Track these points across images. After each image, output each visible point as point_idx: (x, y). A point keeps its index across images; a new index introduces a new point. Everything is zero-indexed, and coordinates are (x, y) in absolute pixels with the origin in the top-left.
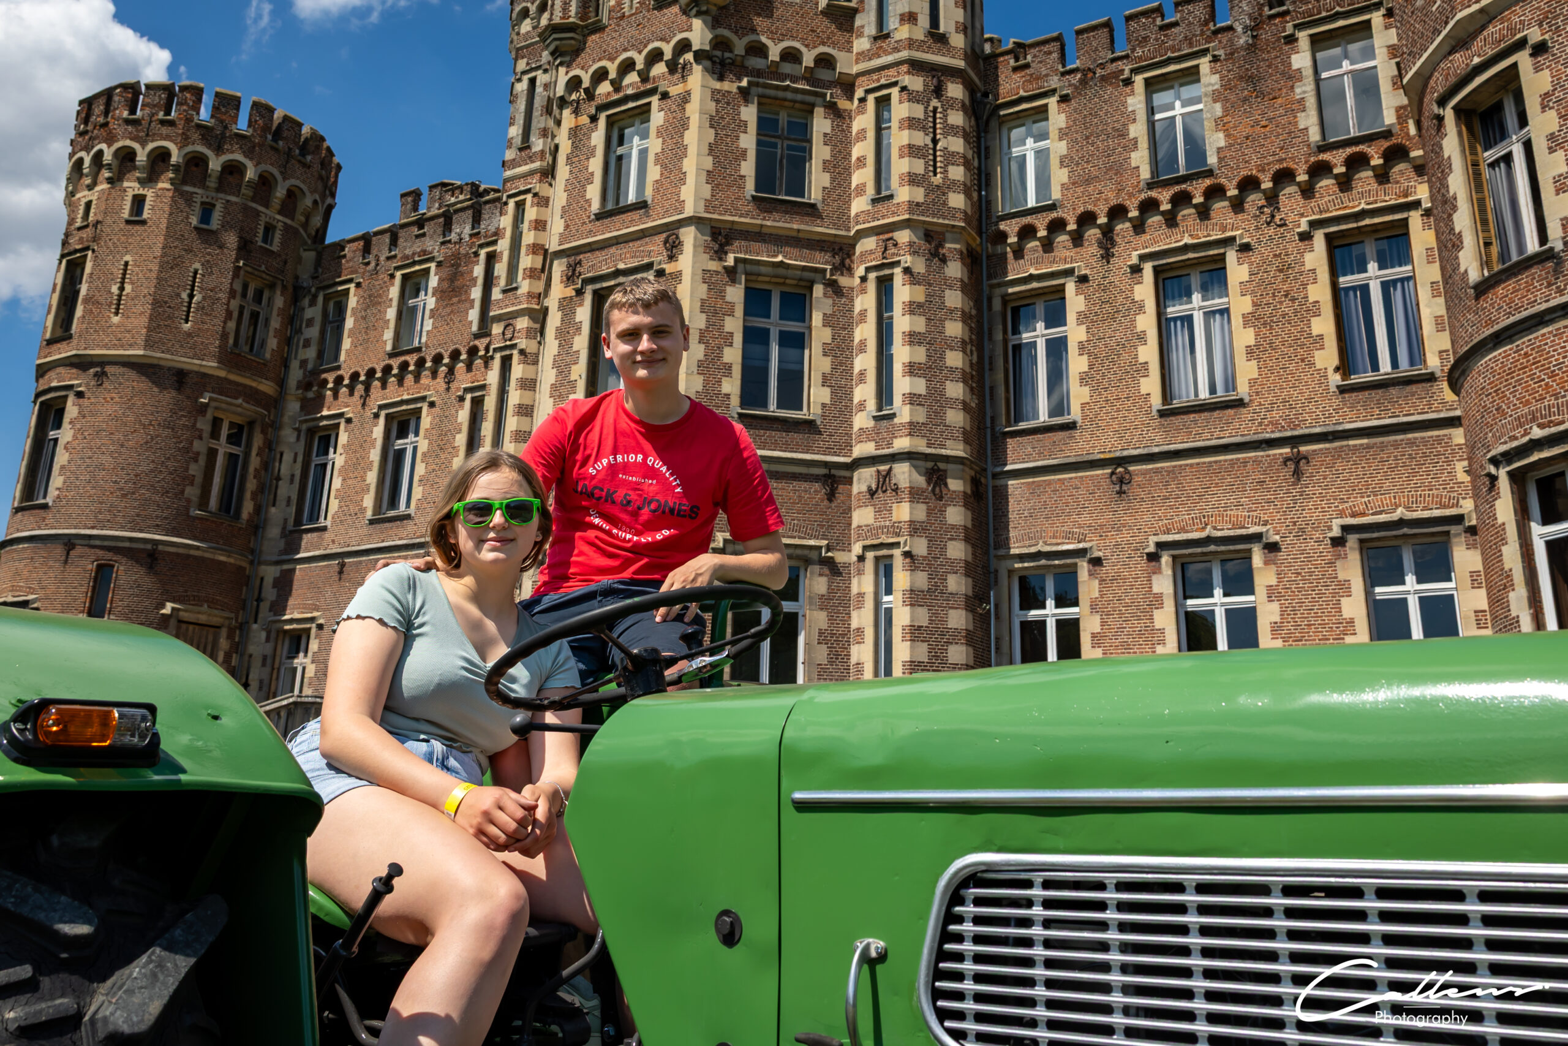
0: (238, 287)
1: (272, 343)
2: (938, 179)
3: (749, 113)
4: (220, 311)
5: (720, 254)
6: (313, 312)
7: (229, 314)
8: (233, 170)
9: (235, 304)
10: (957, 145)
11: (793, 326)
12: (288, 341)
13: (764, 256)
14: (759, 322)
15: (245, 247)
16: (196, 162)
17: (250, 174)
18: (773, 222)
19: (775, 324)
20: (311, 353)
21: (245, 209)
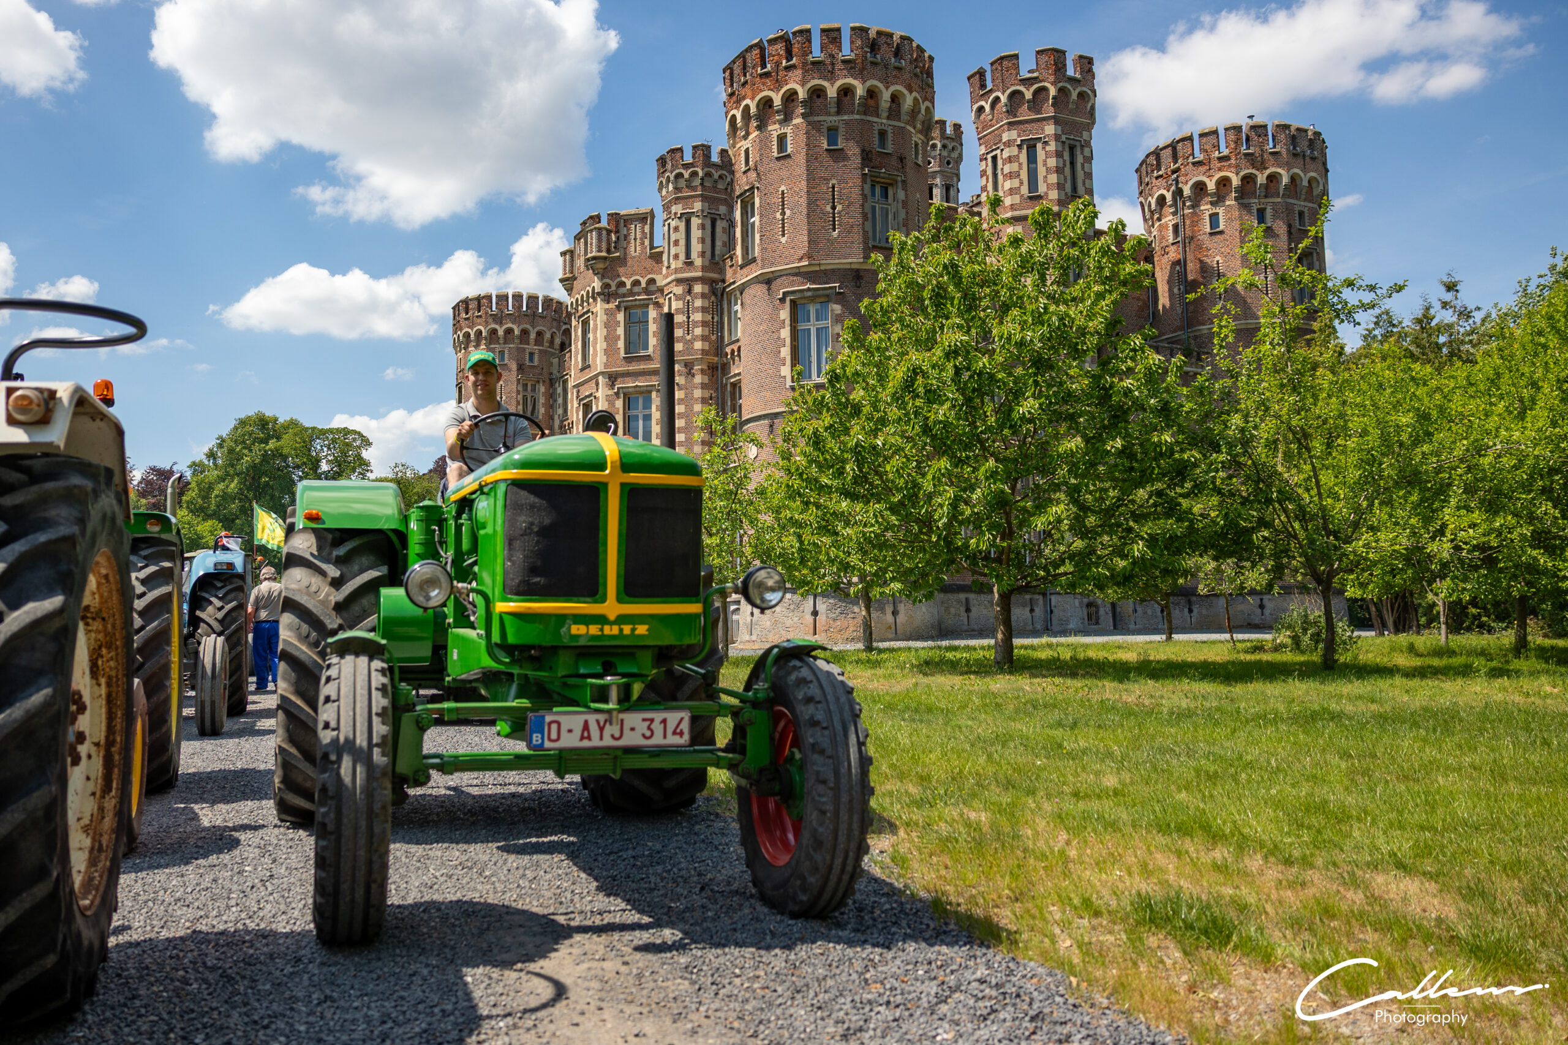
0: (520, 388)
1: (542, 410)
2: (689, 337)
3: (620, 317)
4: (514, 402)
5: (612, 386)
6: (560, 390)
7: (518, 403)
8: (509, 331)
9: (520, 397)
10: (697, 317)
11: (647, 412)
12: (552, 407)
13: (631, 384)
14: (632, 413)
15: (521, 368)
16: (494, 332)
17: (517, 332)
18: (634, 367)
19: (640, 412)
20: (560, 411)
21: (518, 349)
